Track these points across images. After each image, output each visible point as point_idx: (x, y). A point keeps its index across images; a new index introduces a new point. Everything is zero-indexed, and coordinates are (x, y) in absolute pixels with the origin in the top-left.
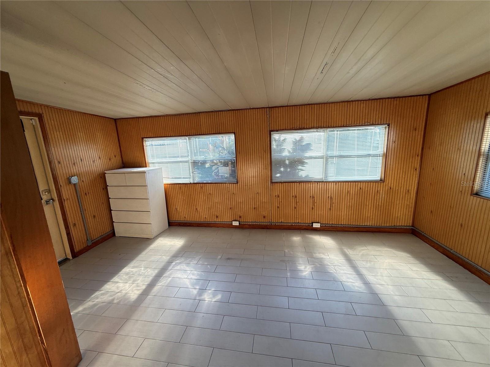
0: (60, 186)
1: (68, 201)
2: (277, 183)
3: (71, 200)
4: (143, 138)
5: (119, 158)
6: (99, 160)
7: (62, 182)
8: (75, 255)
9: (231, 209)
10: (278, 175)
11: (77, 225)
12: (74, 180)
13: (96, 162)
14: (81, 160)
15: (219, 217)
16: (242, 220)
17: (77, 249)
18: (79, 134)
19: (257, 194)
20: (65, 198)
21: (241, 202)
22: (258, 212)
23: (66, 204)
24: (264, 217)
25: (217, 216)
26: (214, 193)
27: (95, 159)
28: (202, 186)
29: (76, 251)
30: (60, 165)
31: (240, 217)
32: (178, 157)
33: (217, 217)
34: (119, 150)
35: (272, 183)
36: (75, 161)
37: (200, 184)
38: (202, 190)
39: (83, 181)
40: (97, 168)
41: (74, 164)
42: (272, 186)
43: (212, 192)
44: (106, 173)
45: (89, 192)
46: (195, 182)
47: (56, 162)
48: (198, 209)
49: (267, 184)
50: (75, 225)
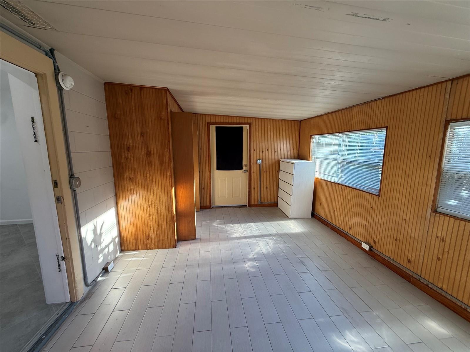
0: (251, 164)
1: (254, 173)
2: (445, 215)
3: (256, 173)
4: (311, 136)
5: (296, 151)
6: (280, 151)
7: (253, 161)
8: (250, 206)
9: (366, 226)
10: (452, 202)
11: (255, 189)
12: (259, 161)
13: (277, 152)
14: (267, 150)
15: (352, 229)
16: (376, 247)
17: (252, 203)
18: (270, 133)
19: (404, 222)
20: (253, 171)
21: (380, 222)
22: (400, 248)
23: (253, 175)
24: (409, 261)
25: (350, 227)
26: (351, 199)
27: (277, 150)
28: (342, 188)
29: (251, 204)
30: (254, 152)
31: (375, 242)
32: (330, 154)
33: (350, 229)
34: (298, 145)
35: (435, 211)
36: (263, 150)
37: (341, 186)
38: (342, 192)
39: (265, 163)
40: (277, 157)
41: (262, 152)
42: (432, 218)
43: (350, 197)
44: (281, 161)
45: (267, 171)
46: (338, 182)
47: (253, 150)
48: (335, 212)
49: (425, 211)
50: (254, 188)
